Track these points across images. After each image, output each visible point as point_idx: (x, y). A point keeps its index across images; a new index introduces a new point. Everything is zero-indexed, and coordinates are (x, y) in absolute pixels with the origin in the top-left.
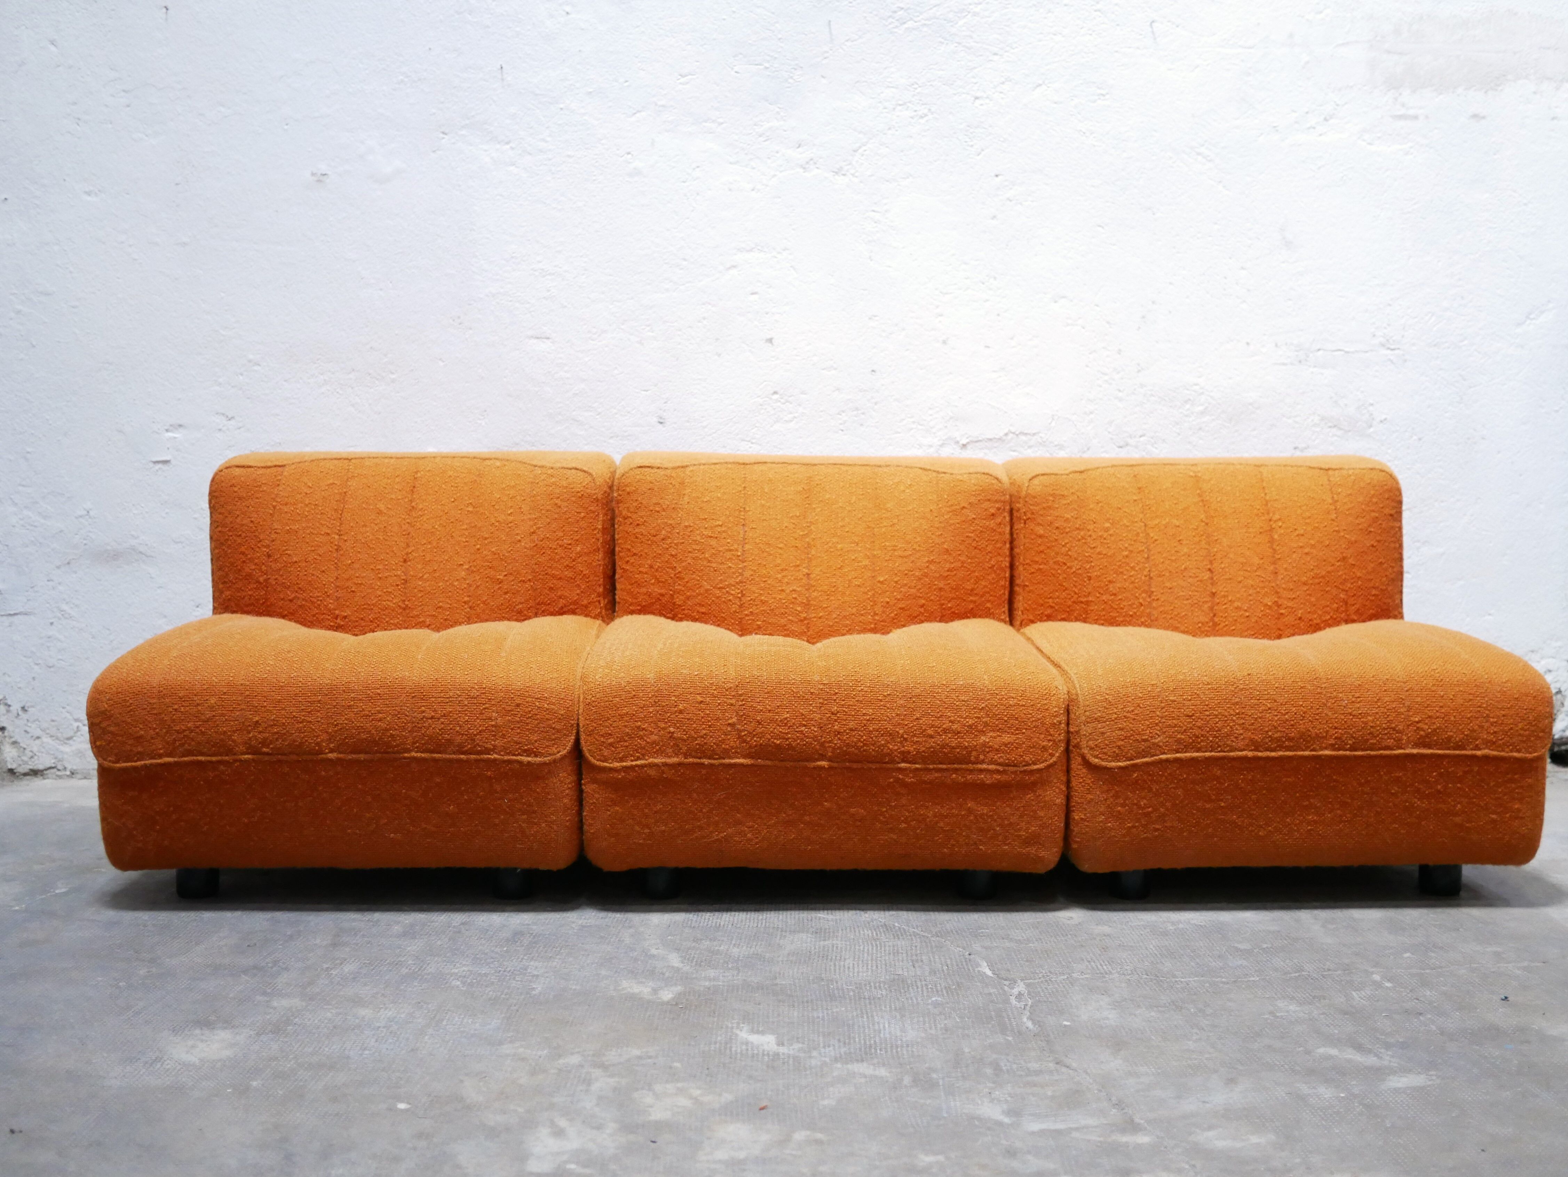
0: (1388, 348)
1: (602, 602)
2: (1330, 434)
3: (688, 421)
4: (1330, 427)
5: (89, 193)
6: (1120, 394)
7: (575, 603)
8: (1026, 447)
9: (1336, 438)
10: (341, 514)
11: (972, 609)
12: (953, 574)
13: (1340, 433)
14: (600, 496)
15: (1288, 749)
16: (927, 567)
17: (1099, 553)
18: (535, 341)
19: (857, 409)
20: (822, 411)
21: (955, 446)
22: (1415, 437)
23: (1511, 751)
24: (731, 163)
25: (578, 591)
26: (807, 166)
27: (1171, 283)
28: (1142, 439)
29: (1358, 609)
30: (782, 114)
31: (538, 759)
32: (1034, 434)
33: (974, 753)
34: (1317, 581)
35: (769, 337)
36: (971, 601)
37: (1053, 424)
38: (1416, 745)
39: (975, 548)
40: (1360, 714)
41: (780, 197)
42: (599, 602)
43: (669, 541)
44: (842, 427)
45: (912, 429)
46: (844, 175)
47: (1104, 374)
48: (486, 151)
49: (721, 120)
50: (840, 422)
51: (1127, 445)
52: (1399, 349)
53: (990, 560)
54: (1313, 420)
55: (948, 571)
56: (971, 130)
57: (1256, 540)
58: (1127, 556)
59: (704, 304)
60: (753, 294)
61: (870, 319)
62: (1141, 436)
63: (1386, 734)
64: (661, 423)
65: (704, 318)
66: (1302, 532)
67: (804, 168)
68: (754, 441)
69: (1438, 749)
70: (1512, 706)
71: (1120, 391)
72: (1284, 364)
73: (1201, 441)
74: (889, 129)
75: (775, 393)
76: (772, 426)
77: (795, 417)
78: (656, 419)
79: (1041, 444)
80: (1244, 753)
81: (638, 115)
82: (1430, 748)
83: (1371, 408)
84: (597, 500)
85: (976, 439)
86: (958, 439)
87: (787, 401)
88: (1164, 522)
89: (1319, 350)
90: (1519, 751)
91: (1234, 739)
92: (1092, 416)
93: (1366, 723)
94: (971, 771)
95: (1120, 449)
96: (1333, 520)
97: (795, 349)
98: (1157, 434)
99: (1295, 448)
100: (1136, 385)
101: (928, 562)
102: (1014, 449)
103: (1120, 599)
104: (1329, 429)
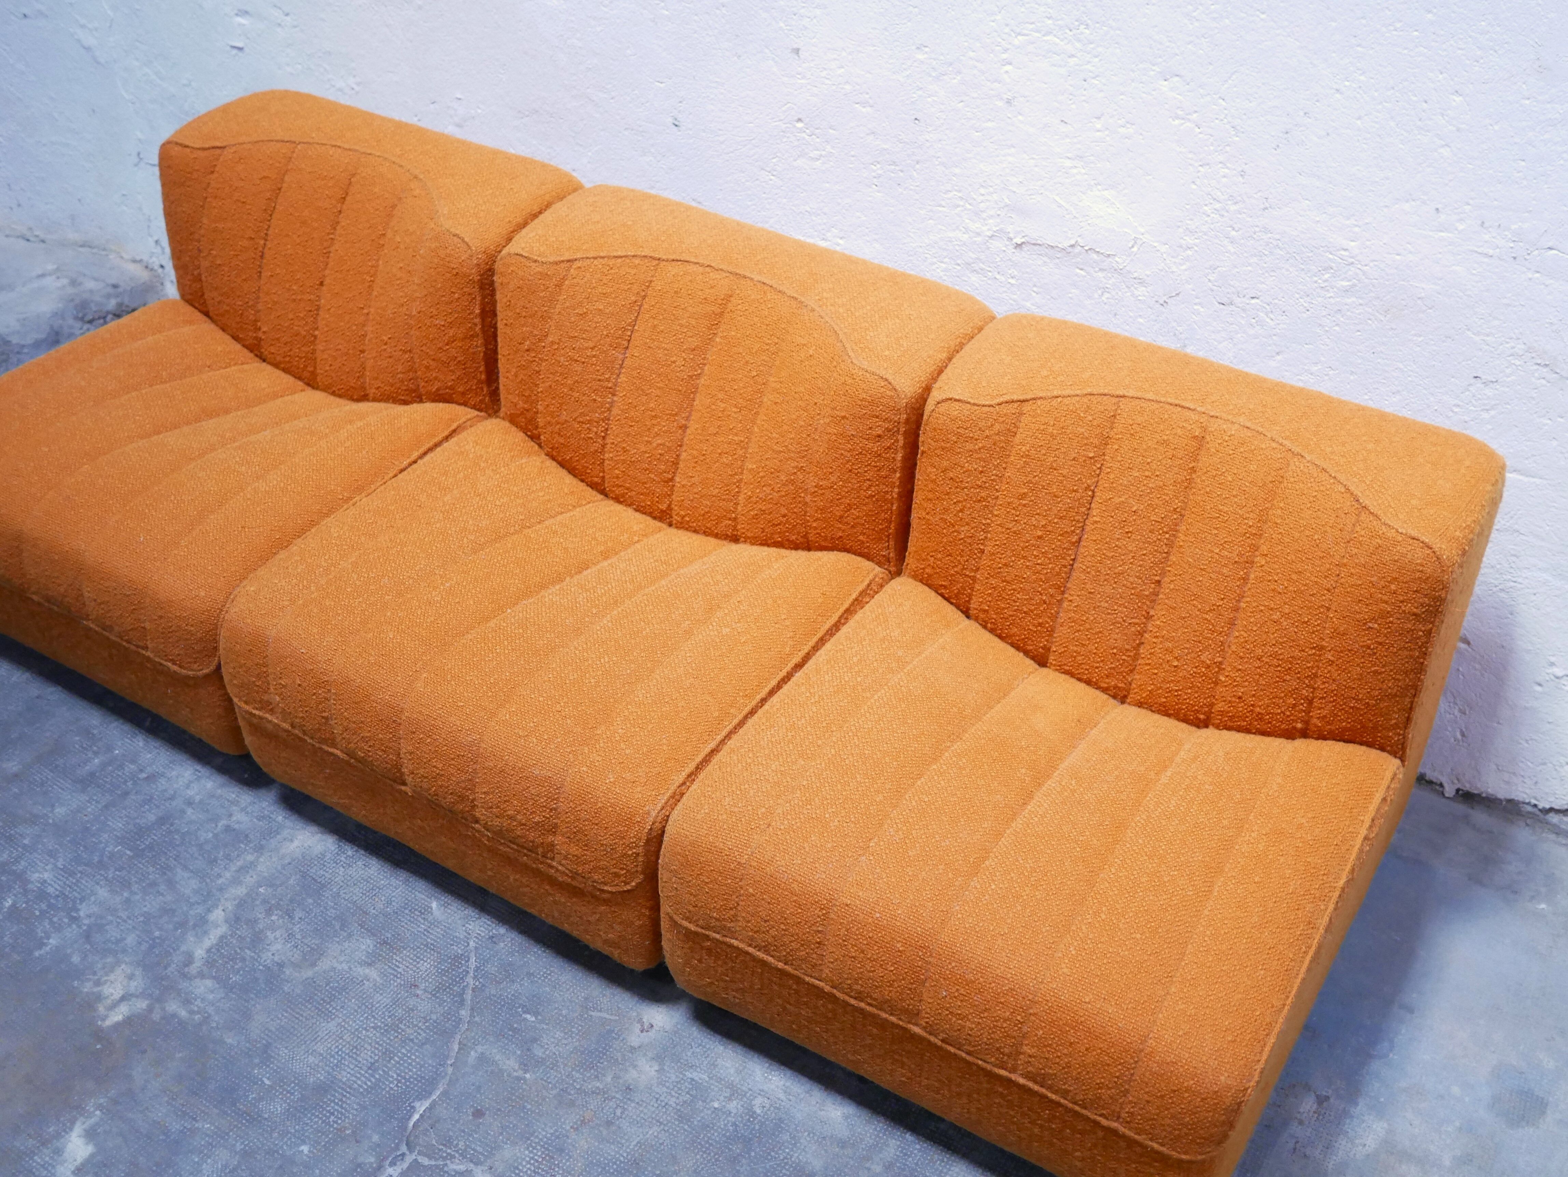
1: (485, 389)
2: (1537, 375)
3: (704, 131)
4: (1539, 364)
6: (1233, 234)
8: (1097, 269)
9: (1544, 382)
10: (271, 215)
12: (820, 492)
13: (1551, 376)
15: (870, 1005)
16: (795, 473)
19: (894, 164)
20: (853, 156)
21: (1008, 243)
23: (1150, 1140)
25: (453, 378)
27: (1338, 90)
28: (1253, 301)
31: (184, 671)
32: (1109, 255)
33: (541, 849)
35: (795, 46)
36: (840, 529)
37: (1135, 249)
38: (1026, 1077)
40: (958, 1014)
42: (482, 389)
43: (532, 354)
45: (958, 206)
47: (1215, 199)
50: (874, 174)
54: (1513, 348)
57: (1225, 570)
58: (1040, 537)
61: (918, 48)
62: (1253, 298)
64: (676, 126)
68: (775, 173)
69: (1052, 1093)
71: (1234, 229)
72: (1486, 255)
73: (1337, 328)
75: (799, 120)
76: (795, 160)
77: (821, 156)
78: (670, 120)
79: (1116, 270)
82: (1042, 1087)
85: (1034, 242)
86: (1011, 235)
87: (813, 134)
88: (1117, 500)
89: (1550, 248)
90: (1161, 1144)
91: (811, 967)
92: (1189, 252)
94: (541, 862)
96: (1328, 590)
97: (825, 69)
98: (1276, 301)
99: (1476, 377)
100: (1257, 226)
101: (796, 467)
102: (1081, 267)
103: (1014, 590)
104: (1536, 367)
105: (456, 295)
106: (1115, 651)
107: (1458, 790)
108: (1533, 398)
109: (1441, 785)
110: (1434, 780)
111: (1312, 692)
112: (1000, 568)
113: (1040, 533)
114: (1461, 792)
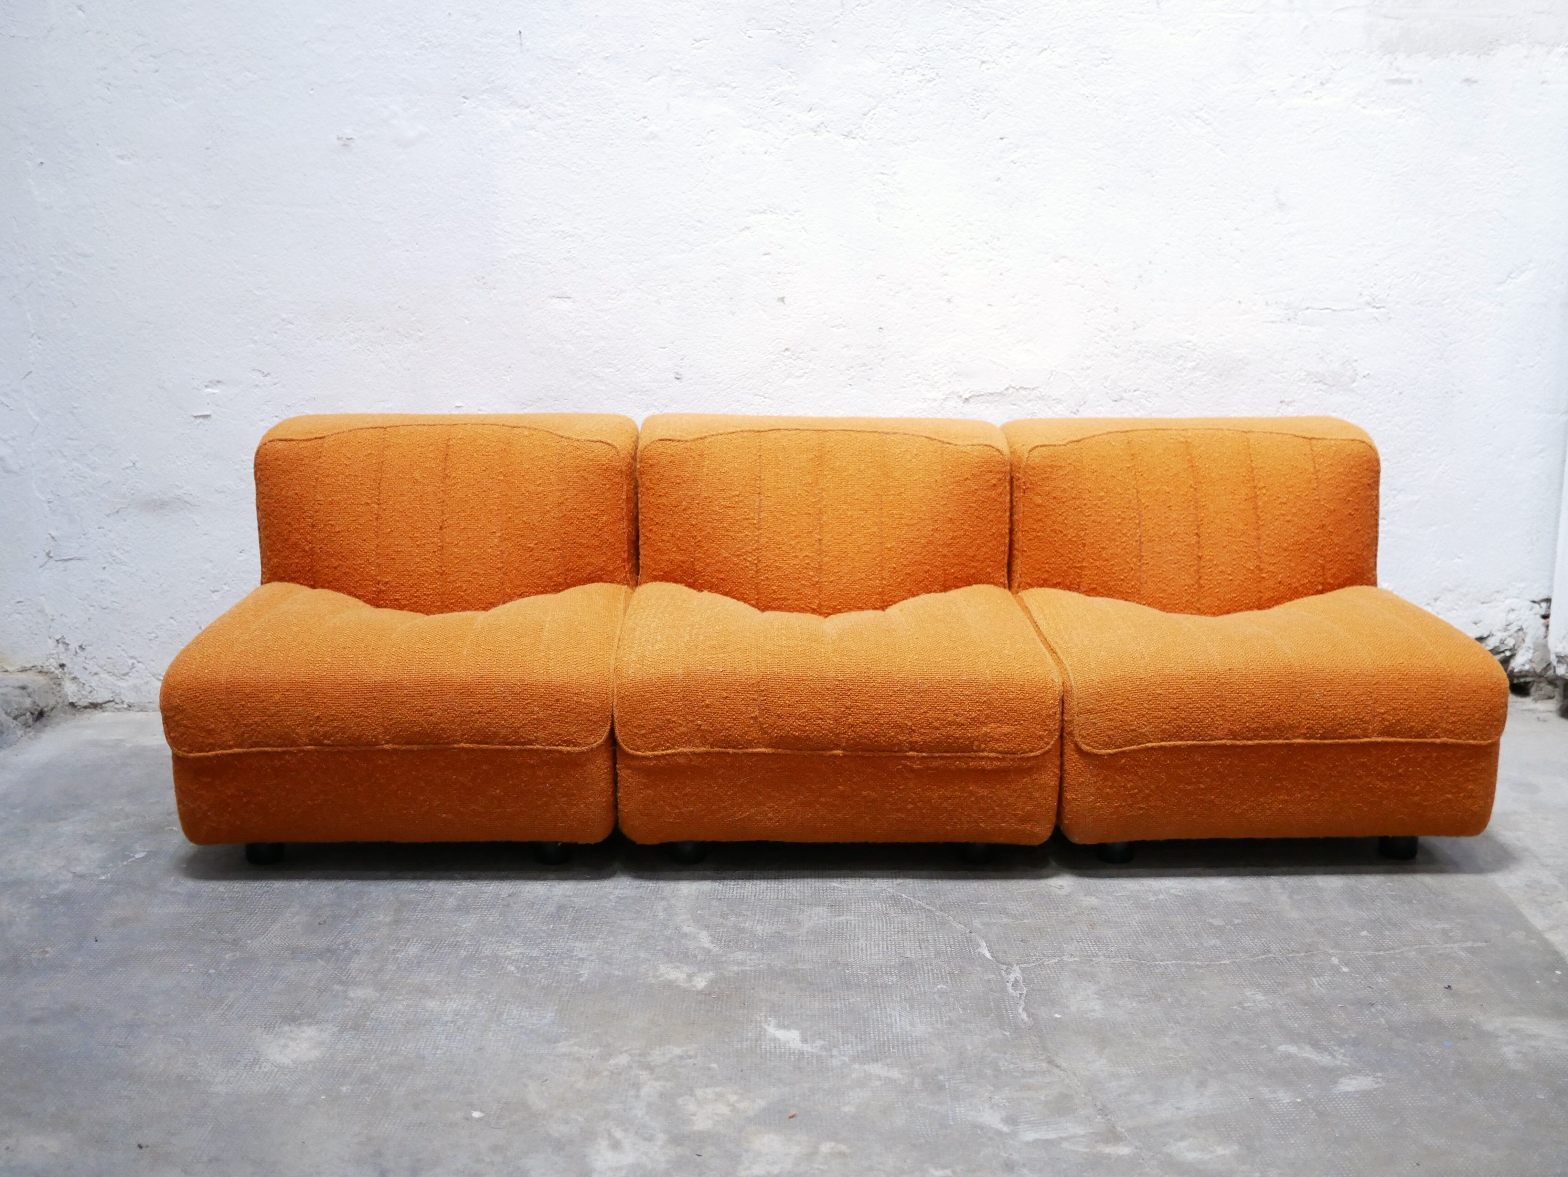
0: (1374, 307)
1: (627, 567)
2: (1316, 389)
3: (704, 377)
4: (1316, 382)
5: (121, 157)
6: (1116, 351)
7: (602, 569)
8: (1026, 401)
9: (1320, 392)
10: (379, 484)
11: (974, 573)
12: (955, 542)
13: (1324, 387)
14: (624, 469)
15: (1264, 737)
16: (932, 534)
17: (1094, 521)
18: (557, 300)
19: (865, 365)
20: (831, 367)
21: (958, 400)
22: (1396, 392)
23: (1468, 739)
24: (744, 127)
25: (604, 559)
26: (818, 129)
27: (1167, 244)
28: (1136, 393)
29: (1335, 574)
30: (794, 78)
31: (577, 749)
32: (1034, 389)
33: (976, 743)
34: (1297, 547)
35: (781, 296)
36: (973, 567)
37: (1052, 379)
38: (1381, 734)
39: (977, 517)
40: (1330, 706)
41: (791, 160)
42: (624, 566)
43: (689, 511)
44: (850, 382)
45: (917, 384)
46: (853, 138)
47: (1100, 331)
48: (506, 115)
49: (734, 85)
50: (849, 377)
51: (1122, 399)
52: (1384, 307)
53: (991, 528)
54: (1299, 376)
55: (951, 539)
56: (978, 94)
57: (1241, 507)
58: (1119, 523)
59: (718, 265)
60: (765, 254)
61: (878, 278)
62: (1135, 391)
63: (1353, 725)
64: (678, 379)
65: (719, 278)
66: (1284, 500)
67: (815, 132)
68: (766, 396)
69: (1401, 737)
70: (1470, 698)
71: (1116, 347)
72: (1273, 322)
73: (1192, 396)
74: (898, 93)
75: (787, 349)
76: (783, 382)
77: (806, 373)
78: (673, 375)
79: (1039, 398)
80: (1223, 741)
81: (653, 79)
82: (1393, 737)
83: (1355, 364)
84: (622, 472)
85: (978, 394)
86: (961, 394)
87: (798, 358)
88: (1155, 489)
89: (1307, 308)
90: (1475, 739)
91: (1215, 730)
92: (1089, 371)
93: (1335, 715)
95: (1115, 403)
96: (1314, 489)
97: (806, 307)
98: (1150, 389)
99: (1281, 402)
100: (1131, 341)
101: (933, 530)
102: (1014, 403)
103: (1112, 565)
104: (1314, 384)
106: (1186, 587)
108: (1317, 405)
111: (1324, 560)
112: (1099, 552)
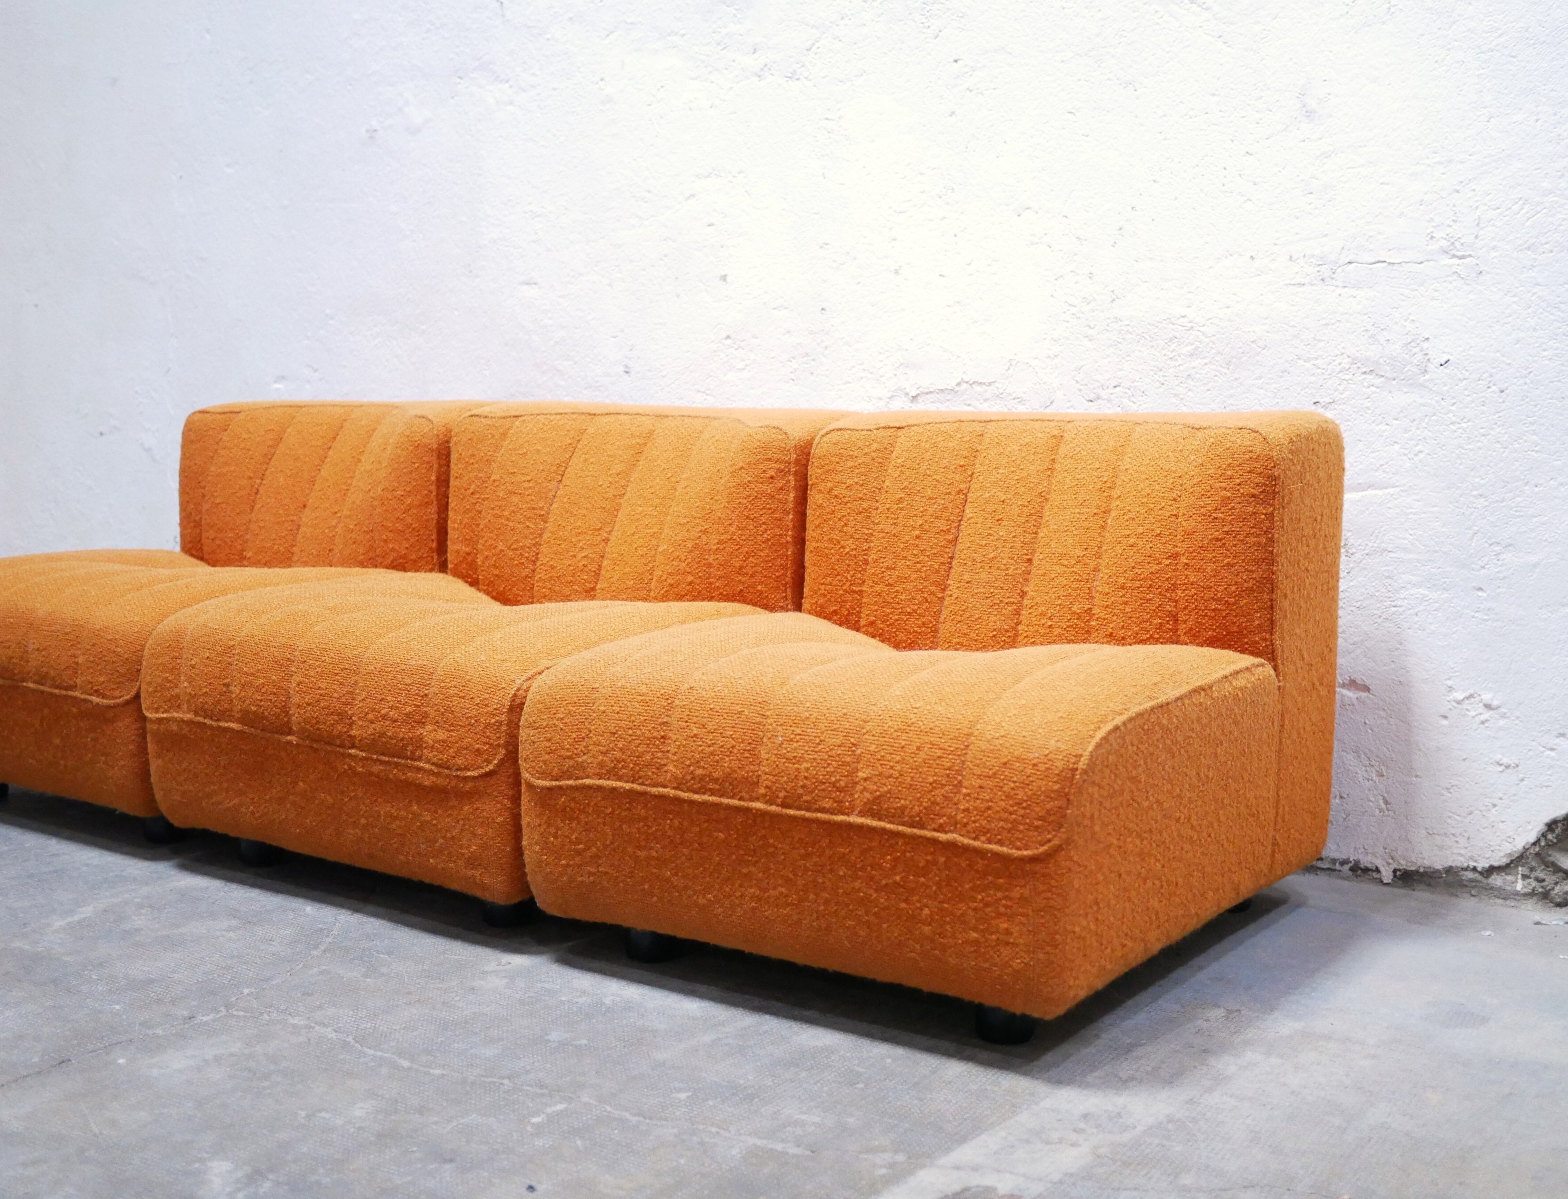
0: (1454, 256)
1: (436, 556)
2: (1366, 384)
3: (650, 370)
5: (228, 166)
6: (1091, 332)
7: (404, 557)
8: (982, 401)
9: (1373, 388)
11: (741, 590)
12: (722, 547)
13: (1378, 381)
14: (435, 447)
15: (713, 792)
16: (700, 537)
17: (882, 531)
18: (526, 287)
19: (807, 355)
20: (773, 358)
21: (904, 399)
22: (1494, 388)
23: (989, 842)
24: (692, 79)
25: (407, 545)
26: (762, 73)
27: (1154, 181)
28: (1116, 390)
30: (739, 16)
31: (105, 702)
32: (990, 384)
33: (410, 748)
35: (723, 273)
36: (740, 581)
37: (1011, 371)
38: (862, 814)
39: (747, 517)
40: (795, 757)
41: (735, 113)
42: (432, 557)
43: (477, 496)
44: (792, 376)
45: (862, 378)
46: (798, 79)
47: (1071, 305)
48: (491, 92)
49: (683, 32)
50: (791, 369)
51: (1098, 398)
52: (1470, 256)
53: (764, 533)
54: (1340, 364)
55: (718, 543)
56: (928, 8)
59: (665, 240)
60: (709, 225)
61: (821, 247)
62: (1115, 387)
63: (823, 790)
64: (627, 372)
65: (666, 256)
66: (1135, 514)
67: (759, 76)
68: (708, 392)
69: (889, 822)
70: (995, 774)
71: (1090, 328)
72: (1301, 284)
73: (1190, 393)
74: (842, 18)
75: (728, 337)
76: (725, 375)
77: (747, 365)
78: (623, 369)
79: (997, 396)
80: (666, 790)
81: (611, 36)
82: (880, 819)
83: (1426, 345)
84: (431, 450)
85: (927, 390)
86: (908, 390)
87: (740, 347)
89: (1351, 262)
90: (1000, 843)
91: (656, 771)
92: (1056, 360)
93: (800, 772)
94: (410, 768)
95: (1091, 403)
97: (747, 286)
98: (1135, 384)
99: (1315, 403)
100: (1109, 318)
101: (701, 531)
102: (968, 402)
103: (897, 591)
104: (1364, 376)
105: (416, 465)
106: (995, 633)
107: (1395, 871)
108: (1368, 408)
109: (1377, 870)
110: (1369, 866)
111: (1175, 607)
112: (883, 572)
113: (917, 532)
114: (1398, 873)
